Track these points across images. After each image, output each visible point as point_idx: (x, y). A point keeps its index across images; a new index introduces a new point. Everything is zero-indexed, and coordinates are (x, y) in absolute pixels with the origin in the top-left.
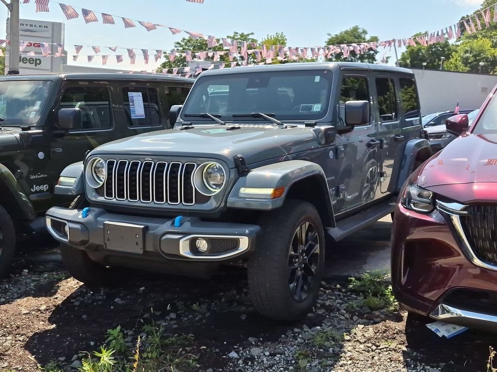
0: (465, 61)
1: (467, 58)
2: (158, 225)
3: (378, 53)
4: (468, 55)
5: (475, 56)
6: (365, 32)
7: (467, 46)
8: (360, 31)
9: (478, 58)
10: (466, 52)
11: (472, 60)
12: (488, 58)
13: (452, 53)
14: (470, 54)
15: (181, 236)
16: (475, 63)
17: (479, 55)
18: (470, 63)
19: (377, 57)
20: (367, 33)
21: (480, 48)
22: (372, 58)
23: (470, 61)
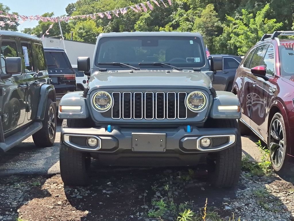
0: (81, 35)
1: (82, 33)
2: (175, 132)
3: (19, 25)
4: (82, 31)
5: (86, 32)
6: (8, 9)
7: (80, 25)
8: (4, 7)
9: (88, 33)
10: (80, 29)
11: (85, 35)
12: (94, 34)
13: (71, 29)
14: (83, 30)
15: (197, 138)
16: (87, 37)
17: (89, 31)
18: (84, 37)
19: (18, 28)
20: (9, 10)
21: (89, 27)
22: (14, 28)
23: (83, 35)
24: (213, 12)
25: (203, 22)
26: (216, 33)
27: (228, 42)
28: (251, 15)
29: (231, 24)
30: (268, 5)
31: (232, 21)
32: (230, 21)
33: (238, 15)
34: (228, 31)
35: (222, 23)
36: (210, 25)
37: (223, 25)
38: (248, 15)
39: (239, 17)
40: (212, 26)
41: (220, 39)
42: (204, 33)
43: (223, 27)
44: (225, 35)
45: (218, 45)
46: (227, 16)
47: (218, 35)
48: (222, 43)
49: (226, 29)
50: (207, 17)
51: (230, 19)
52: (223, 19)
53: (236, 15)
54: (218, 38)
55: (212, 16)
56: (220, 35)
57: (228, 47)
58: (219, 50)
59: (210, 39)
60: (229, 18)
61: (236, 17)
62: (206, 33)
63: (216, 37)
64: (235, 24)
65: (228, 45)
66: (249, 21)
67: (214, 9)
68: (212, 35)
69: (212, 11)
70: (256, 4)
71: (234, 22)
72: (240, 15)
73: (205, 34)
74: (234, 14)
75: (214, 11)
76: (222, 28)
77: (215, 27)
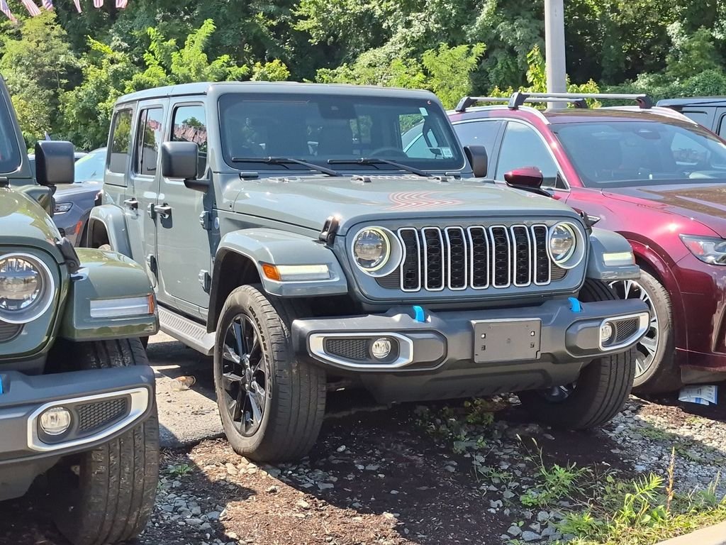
24: (53, 28)
25: (29, 51)
26: (65, 81)
27: (100, 104)
28: (172, 42)
29: (105, 61)
30: (211, 22)
31: (105, 53)
32: (99, 54)
33: (118, 40)
34: (97, 78)
35: (78, 58)
36: (47, 60)
37: (82, 63)
38: (163, 41)
39: (120, 45)
40: (52, 62)
41: (77, 96)
42: (32, 79)
43: (82, 67)
44: (89, 87)
45: (74, 112)
46: (92, 40)
47: (69, 88)
48: (84, 108)
49: (92, 73)
50: (40, 39)
51: (99, 47)
52: (80, 47)
53: (113, 38)
54: (71, 95)
55: (53, 38)
56: (77, 88)
57: (100, 118)
58: (75, 123)
59: (49, 96)
60: (96, 45)
61: (112, 44)
62: (38, 79)
63: (65, 91)
64: (112, 61)
65: (100, 113)
66: (169, 58)
67: (56, 20)
68: (53, 86)
69: (50, 24)
70: (158, 15)
71: (109, 56)
72: (122, 40)
73: (36, 83)
74: (108, 37)
75: (56, 25)
76: (79, 71)
77: (62, 66)
